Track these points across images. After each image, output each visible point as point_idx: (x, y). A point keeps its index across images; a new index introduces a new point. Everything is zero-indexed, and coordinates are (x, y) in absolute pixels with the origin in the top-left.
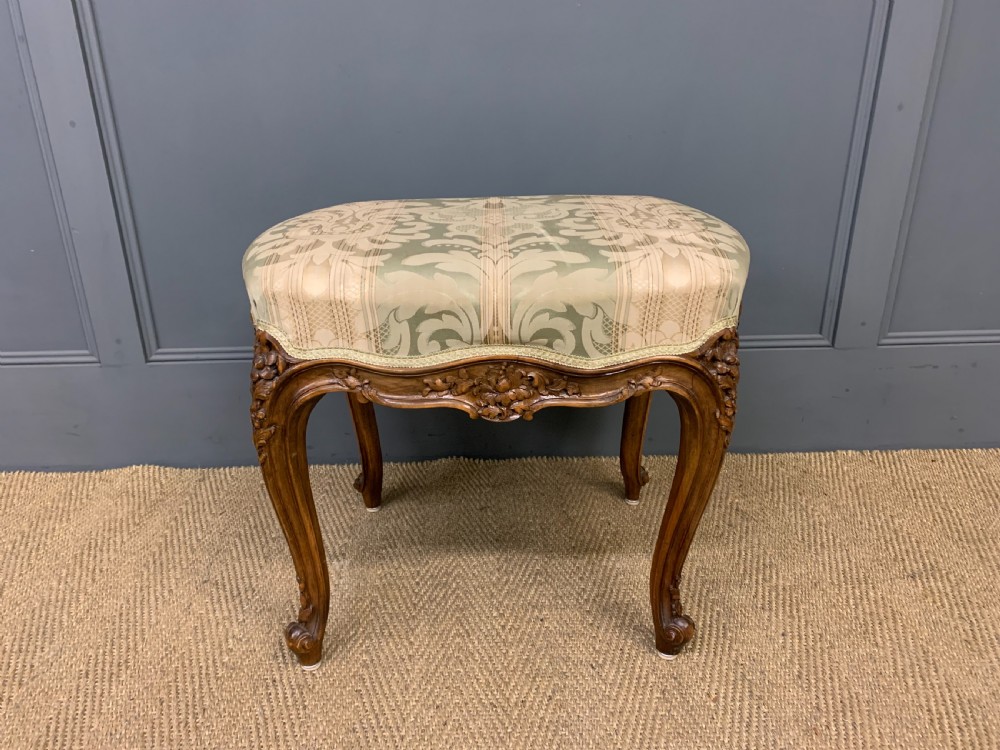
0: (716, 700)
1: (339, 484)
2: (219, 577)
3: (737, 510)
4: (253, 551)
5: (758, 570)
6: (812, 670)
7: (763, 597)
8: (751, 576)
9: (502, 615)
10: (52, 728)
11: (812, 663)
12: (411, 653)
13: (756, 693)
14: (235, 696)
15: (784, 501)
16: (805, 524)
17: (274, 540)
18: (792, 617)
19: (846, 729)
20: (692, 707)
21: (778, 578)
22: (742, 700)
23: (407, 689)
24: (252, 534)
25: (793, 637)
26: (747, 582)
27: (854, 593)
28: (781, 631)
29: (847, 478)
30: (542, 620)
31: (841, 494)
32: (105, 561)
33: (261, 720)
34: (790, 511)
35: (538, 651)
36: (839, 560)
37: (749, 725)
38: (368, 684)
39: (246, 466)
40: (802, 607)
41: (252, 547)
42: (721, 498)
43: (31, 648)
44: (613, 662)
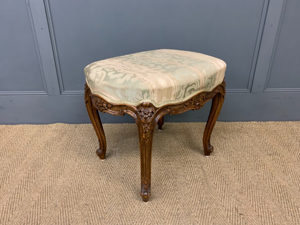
0: (216, 185)
1: (113, 128)
2: (83, 153)
3: (223, 137)
4: (92, 146)
5: (228, 152)
7: (229, 160)
8: (226, 154)
9: (159, 163)
10: (44, 189)
11: (242, 176)
12: (136, 172)
13: (227, 183)
14: (90, 182)
15: (236, 135)
16: (241, 141)
18: (237, 165)
19: (250, 192)
20: (210, 187)
21: (233, 155)
22: (223, 185)
23: (135, 181)
24: (91, 142)
25: (237, 170)
26: (225, 156)
27: (254, 159)
28: (234, 168)
29: (253, 129)
30: (170, 164)
31: (252, 133)
32: (52, 148)
33: (98, 188)
34: (237, 137)
35: (169, 172)
36: (250, 150)
37: (225, 191)
38: (125, 180)
39: (88, 123)
40: (240, 162)
42: (218, 134)
43: (36, 170)
44: (189, 175)
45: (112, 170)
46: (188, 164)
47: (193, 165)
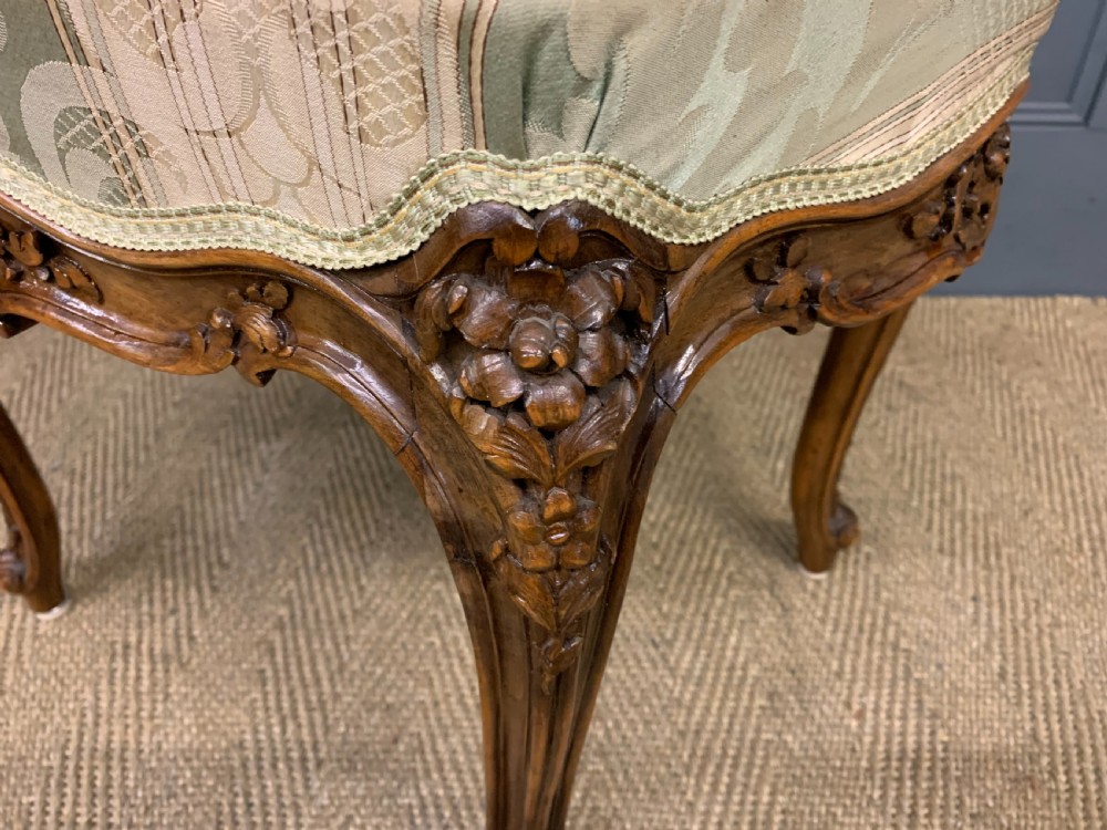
0: (860, 715)
5: (932, 483)
6: (1024, 664)
7: (941, 531)
8: (921, 493)
11: (1023, 652)
12: (358, 605)
13: (929, 703)
15: (974, 373)
16: (1008, 410)
18: (987, 567)
19: (1084, 780)
20: (819, 727)
21: (964, 500)
22: (904, 718)
26: (915, 503)
27: (1089, 530)
28: (971, 592)
29: (1071, 339)
31: (1062, 363)
34: (983, 389)
37: (915, 766)
38: (279, 658)
40: (1005, 551)
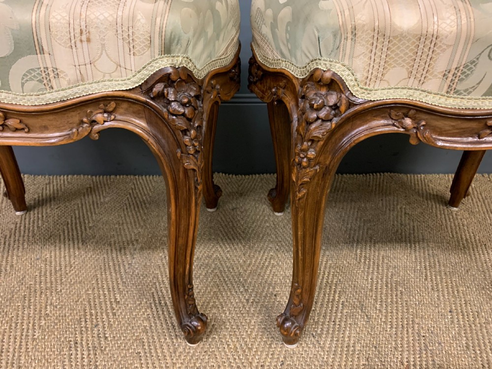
1: (139, 189)
2: (48, 256)
3: (405, 213)
4: (75, 236)
6: (476, 342)
14: (44, 356)
16: (453, 225)
17: (90, 228)
23: (175, 352)
24: (76, 224)
25: (457, 314)
26: (418, 267)
29: (475, 193)
30: (275, 295)
31: (473, 203)
39: (77, 175)
41: (75, 233)
42: (394, 205)
44: (328, 331)
45: (114, 314)
46: (325, 295)
47: (337, 298)
